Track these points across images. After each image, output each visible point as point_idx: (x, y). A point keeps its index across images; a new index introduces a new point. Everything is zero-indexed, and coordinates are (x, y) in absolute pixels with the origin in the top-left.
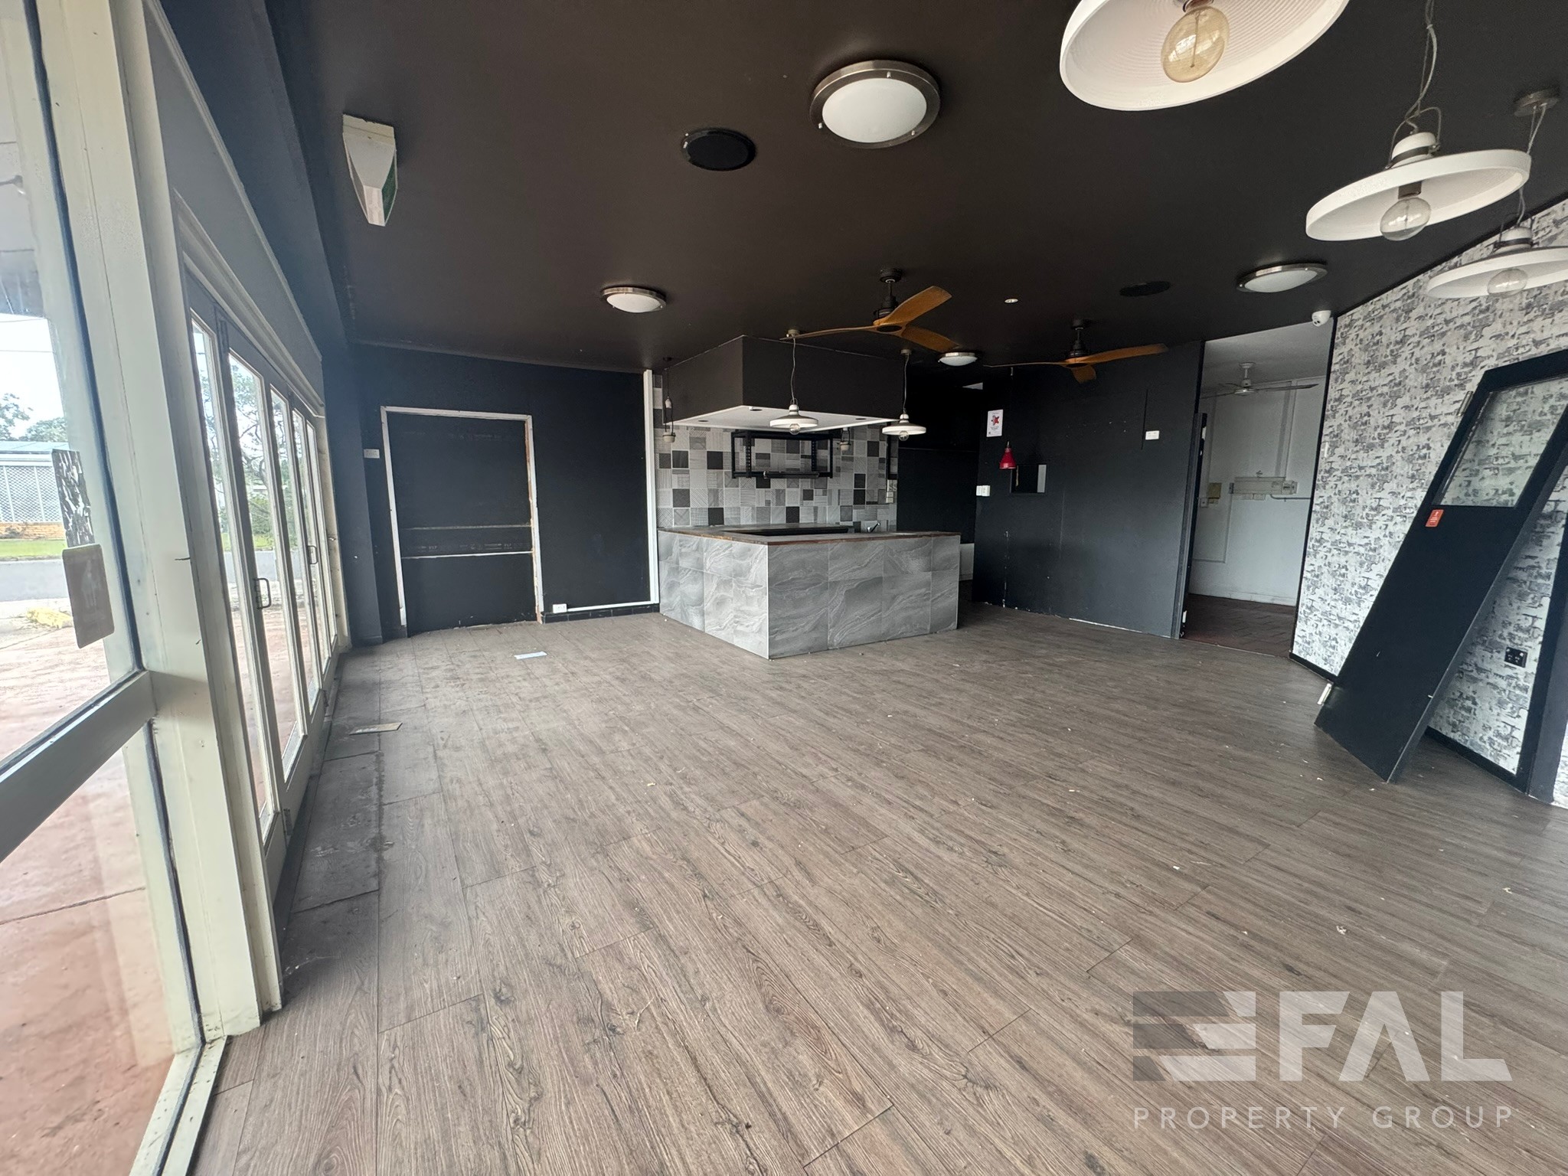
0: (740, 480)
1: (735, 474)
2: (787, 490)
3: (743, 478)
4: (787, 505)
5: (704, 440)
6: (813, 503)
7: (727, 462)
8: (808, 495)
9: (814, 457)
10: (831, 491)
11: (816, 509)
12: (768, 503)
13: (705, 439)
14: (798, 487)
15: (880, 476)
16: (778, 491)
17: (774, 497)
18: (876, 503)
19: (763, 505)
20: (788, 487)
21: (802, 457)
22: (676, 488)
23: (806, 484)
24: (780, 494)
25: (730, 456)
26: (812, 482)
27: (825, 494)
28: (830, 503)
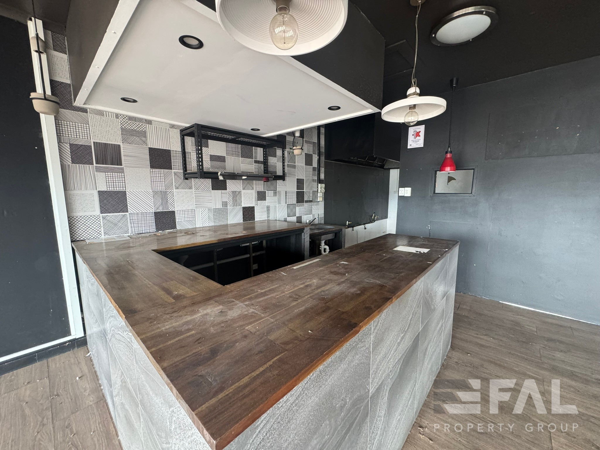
0: (194, 182)
1: (187, 176)
2: (243, 192)
3: (197, 180)
4: (243, 206)
5: (144, 134)
6: (266, 203)
7: (177, 161)
8: (261, 196)
9: (265, 163)
10: (279, 192)
11: (268, 208)
12: (225, 204)
13: (145, 132)
14: (253, 189)
15: (313, 180)
16: (234, 192)
17: (231, 198)
18: (311, 201)
19: (219, 206)
20: (244, 189)
21: (256, 162)
22: (104, 189)
23: (259, 186)
24: (236, 195)
25: (180, 155)
26: (264, 185)
27: (275, 194)
28: (279, 203)
